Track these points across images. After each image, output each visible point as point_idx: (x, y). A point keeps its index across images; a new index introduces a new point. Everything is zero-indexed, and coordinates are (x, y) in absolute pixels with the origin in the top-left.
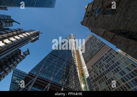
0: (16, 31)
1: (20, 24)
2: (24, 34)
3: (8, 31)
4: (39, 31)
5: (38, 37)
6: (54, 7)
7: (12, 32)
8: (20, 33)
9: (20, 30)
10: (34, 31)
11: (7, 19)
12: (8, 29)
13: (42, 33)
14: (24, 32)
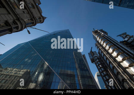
0: (98, 47)
1: (92, 48)
2: (100, 42)
3: (100, 52)
4: (93, 31)
5: (99, 30)
6: (68, 30)
7: (100, 49)
8: (99, 44)
9: (96, 45)
10: (94, 36)
11: (92, 55)
12: (99, 53)
13: (94, 29)
14: (98, 42)
